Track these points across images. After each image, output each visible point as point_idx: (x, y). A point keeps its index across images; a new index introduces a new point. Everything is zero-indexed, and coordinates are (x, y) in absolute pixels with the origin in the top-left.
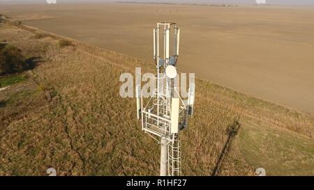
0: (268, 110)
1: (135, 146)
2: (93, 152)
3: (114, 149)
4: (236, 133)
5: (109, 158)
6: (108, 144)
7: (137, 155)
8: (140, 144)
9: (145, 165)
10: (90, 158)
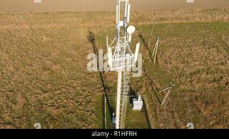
0: (100, 17)
1: (41, 86)
2: (11, 113)
3: (26, 99)
4: (94, 39)
5: (29, 106)
6: (18, 99)
7: (47, 90)
8: (43, 83)
9: (59, 92)
10: (13, 118)
